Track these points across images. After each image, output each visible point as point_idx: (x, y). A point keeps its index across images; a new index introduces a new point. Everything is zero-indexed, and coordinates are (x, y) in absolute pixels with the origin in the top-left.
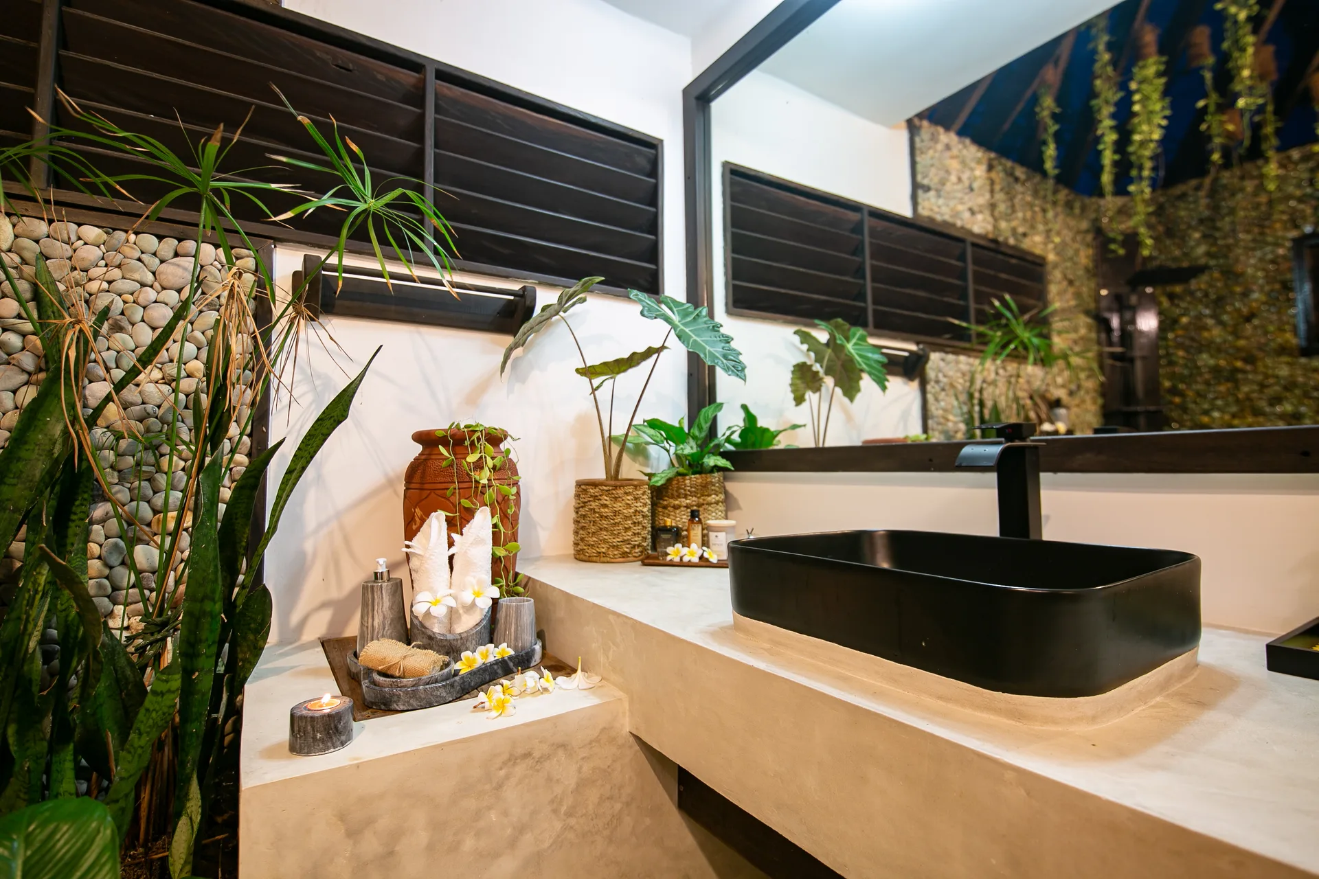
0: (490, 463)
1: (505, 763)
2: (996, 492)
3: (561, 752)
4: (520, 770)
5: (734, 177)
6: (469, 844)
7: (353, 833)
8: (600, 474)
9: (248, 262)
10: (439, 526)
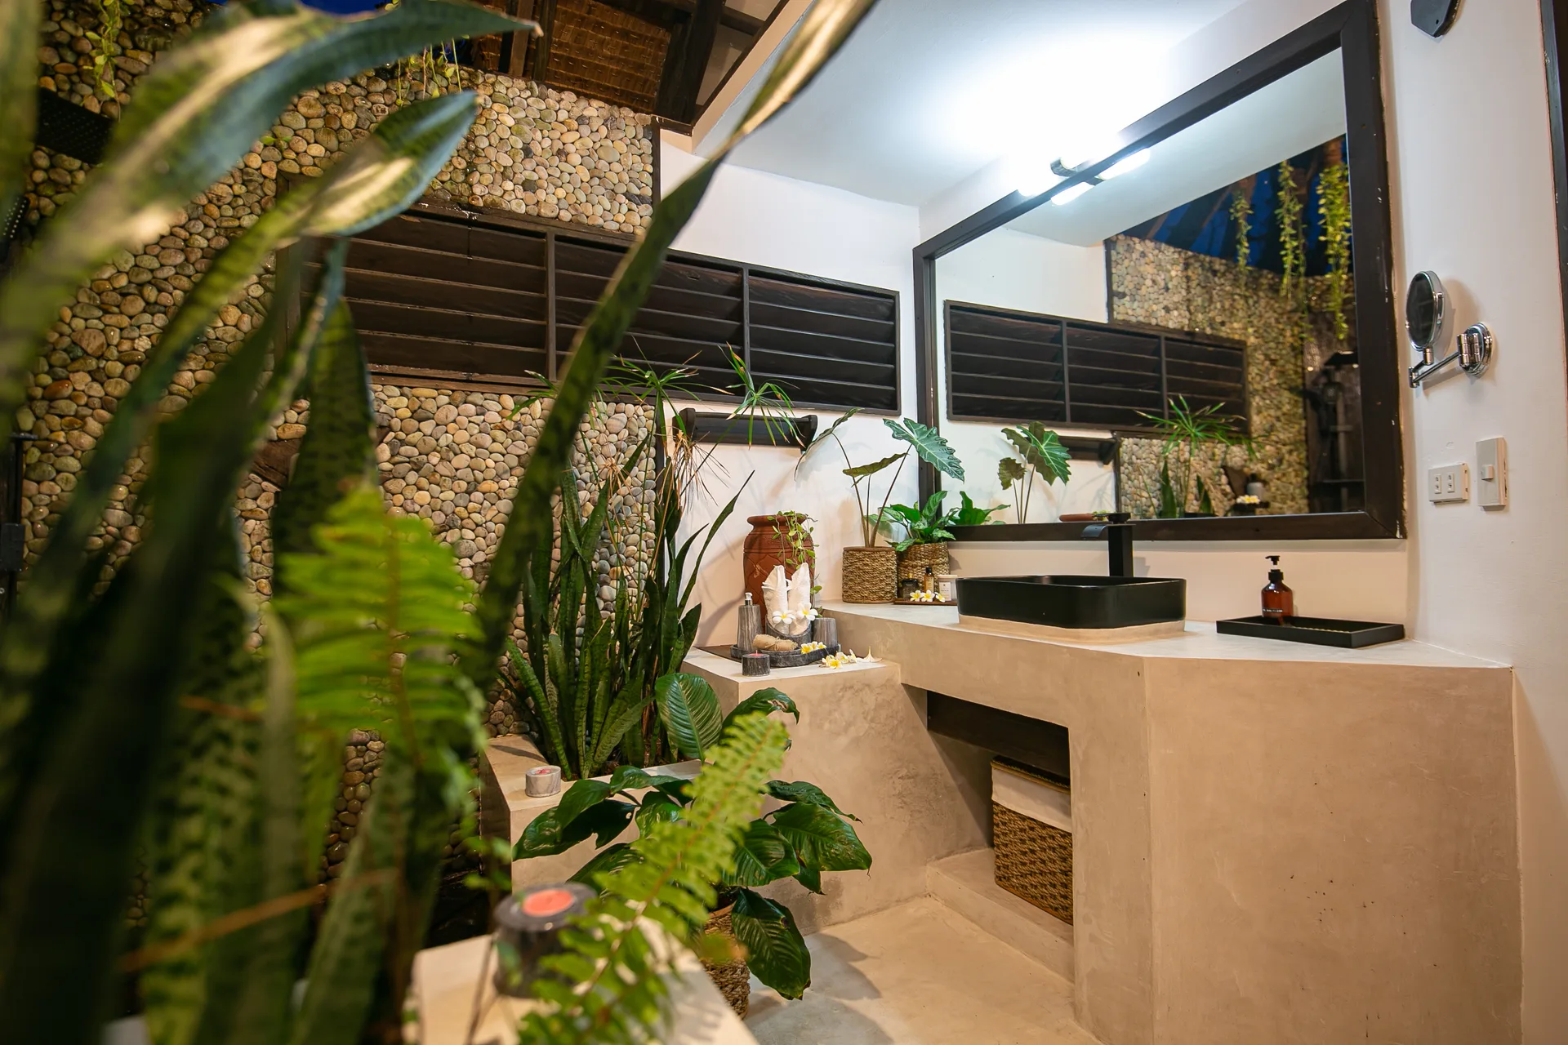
0: (801, 536)
2: (1107, 553)
3: (867, 688)
5: (953, 311)
9: (652, 414)
10: (780, 573)
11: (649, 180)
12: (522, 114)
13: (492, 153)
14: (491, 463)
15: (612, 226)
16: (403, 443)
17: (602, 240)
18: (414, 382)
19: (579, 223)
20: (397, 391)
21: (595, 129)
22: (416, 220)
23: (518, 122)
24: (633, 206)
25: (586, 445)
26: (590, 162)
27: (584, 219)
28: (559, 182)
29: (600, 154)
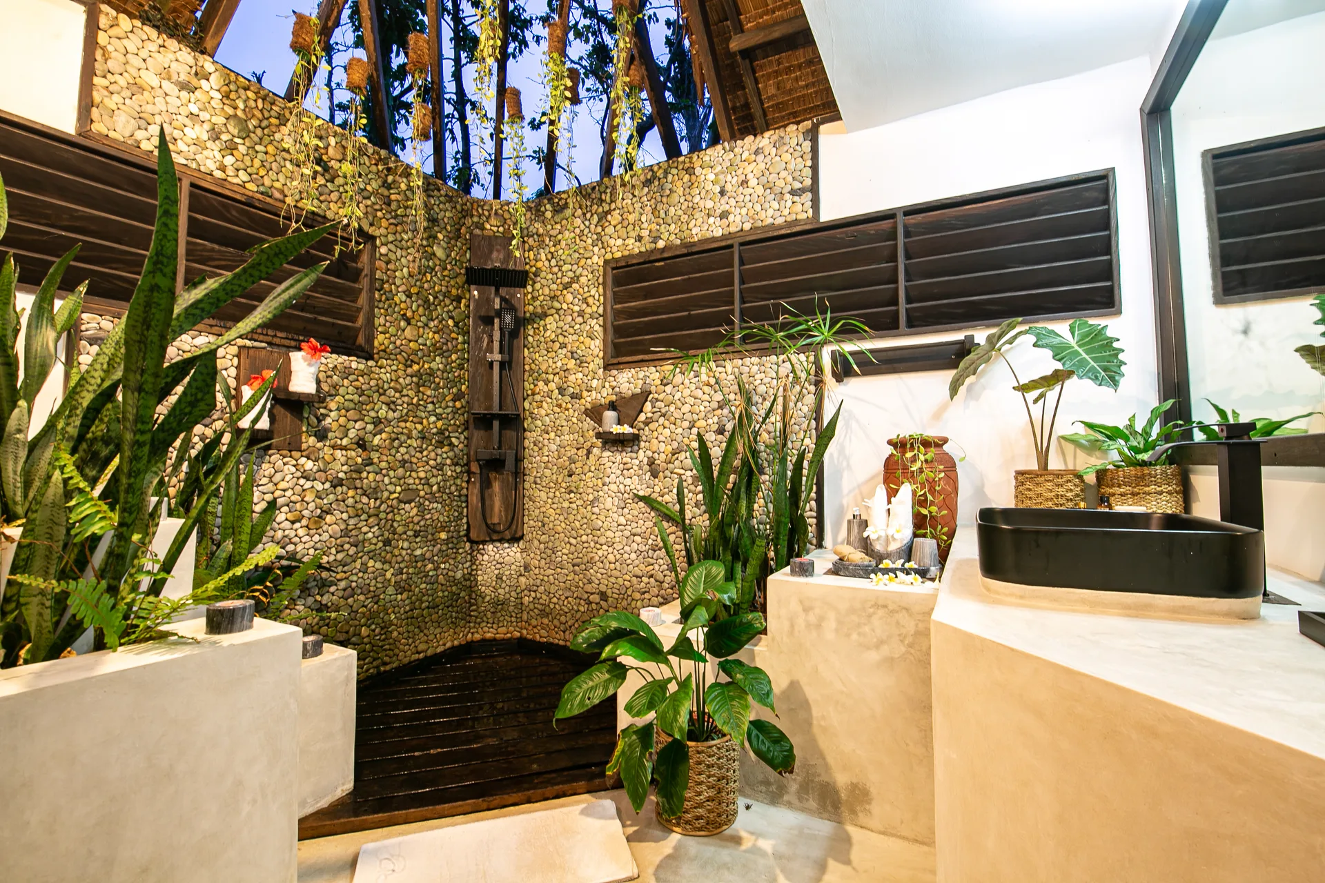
0: (922, 457)
1: (872, 606)
3: (904, 611)
4: (881, 612)
6: (854, 636)
7: (806, 610)
8: (1034, 466)
9: (812, 359)
10: (881, 492)
11: (808, 172)
12: (718, 168)
13: (701, 204)
14: (702, 408)
15: (780, 221)
16: (657, 400)
17: (771, 234)
18: (661, 363)
19: (756, 228)
20: (654, 369)
21: (767, 154)
22: (662, 263)
23: (716, 175)
24: (796, 198)
25: (762, 389)
26: (764, 180)
27: (759, 224)
28: (743, 204)
29: (771, 170)
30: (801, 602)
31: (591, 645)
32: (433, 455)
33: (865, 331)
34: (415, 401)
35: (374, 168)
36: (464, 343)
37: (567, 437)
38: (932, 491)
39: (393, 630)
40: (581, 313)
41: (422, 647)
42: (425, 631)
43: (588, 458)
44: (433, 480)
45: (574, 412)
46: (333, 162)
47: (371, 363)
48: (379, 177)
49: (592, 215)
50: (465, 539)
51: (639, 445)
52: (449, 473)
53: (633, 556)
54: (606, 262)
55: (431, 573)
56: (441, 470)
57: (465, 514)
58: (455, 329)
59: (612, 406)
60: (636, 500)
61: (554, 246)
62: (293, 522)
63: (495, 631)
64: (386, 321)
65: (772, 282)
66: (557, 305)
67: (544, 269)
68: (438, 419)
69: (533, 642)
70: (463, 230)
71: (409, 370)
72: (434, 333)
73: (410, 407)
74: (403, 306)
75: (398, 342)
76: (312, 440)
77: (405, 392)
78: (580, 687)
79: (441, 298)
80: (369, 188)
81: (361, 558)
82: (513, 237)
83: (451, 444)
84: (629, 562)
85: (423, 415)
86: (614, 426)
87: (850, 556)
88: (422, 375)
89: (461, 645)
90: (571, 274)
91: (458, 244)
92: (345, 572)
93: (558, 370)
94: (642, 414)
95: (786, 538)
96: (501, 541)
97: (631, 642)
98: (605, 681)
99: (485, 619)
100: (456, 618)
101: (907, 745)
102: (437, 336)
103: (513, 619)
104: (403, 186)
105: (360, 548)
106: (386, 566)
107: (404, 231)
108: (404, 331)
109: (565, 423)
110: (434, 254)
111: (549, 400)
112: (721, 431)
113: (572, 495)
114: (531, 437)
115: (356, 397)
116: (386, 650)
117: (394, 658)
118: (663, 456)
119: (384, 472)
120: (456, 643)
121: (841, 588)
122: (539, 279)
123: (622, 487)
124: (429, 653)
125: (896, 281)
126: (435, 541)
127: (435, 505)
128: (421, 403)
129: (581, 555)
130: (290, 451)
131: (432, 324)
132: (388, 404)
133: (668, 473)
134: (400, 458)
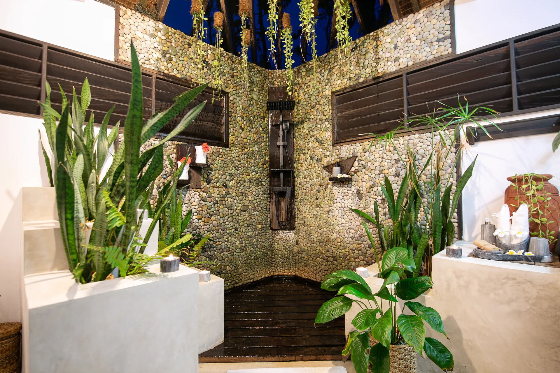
0: (534, 188)
1: (505, 278)
3: (529, 284)
4: (511, 282)
6: (492, 295)
7: (458, 277)
9: (453, 132)
10: (506, 209)
11: (448, 27)
12: (393, 35)
13: (383, 56)
14: (386, 163)
15: (431, 58)
16: (361, 160)
17: (425, 66)
18: (363, 141)
19: (416, 64)
20: (359, 144)
21: (422, 22)
22: (362, 90)
23: (392, 39)
24: (441, 44)
25: (421, 152)
26: (420, 36)
27: (418, 61)
28: (408, 52)
29: (424, 30)
30: (454, 272)
31: (331, 287)
32: (254, 189)
33: (494, 113)
34: (246, 165)
35: (226, 62)
36: (267, 138)
37: (315, 180)
38: (542, 208)
39: (240, 268)
40: (321, 120)
41: (252, 277)
42: (253, 269)
43: (325, 190)
44: (255, 201)
45: (318, 168)
46: (210, 61)
47: (227, 149)
48: (229, 65)
49: (325, 71)
50: (269, 228)
51: (351, 184)
52: (262, 198)
53: (350, 239)
54: (333, 93)
55: (255, 243)
56: (258, 196)
57: (269, 217)
58: (263, 132)
59: (338, 164)
60: (351, 211)
61: (307, 88)
62: (199, 220)
63: (283, 272)
64: (233, 130)
65: (426, 92)
66: (309, 117)
67: (302, 100)
68: (256, 173)
69: (301, 278)
70: (265, 86)
71: (243, 152)
72: (254, 134)
73: (244, 168)
74: (240, 123)
75: (239, 139)
76: (205, 184)
77: (242, 162)
78: (327, 308)
79: (256, 118)
80: (225, 71)
81: (226, 235)
82: (288, 86)
83: (262, 185)
84: (348, 242)
85: (250, 172)
86: (339, 175)
87: (486, 247)
88: (249, 153)
89: (268, 277)
90: (316, 101)
91: (263, 92)
92: (220, 242)
93: (310, 148)
94: (353, 168)
95: (440, 234)
96: (285, 229)
97: (354, 286)
98: (341, 306)
99: (279, 265)
100: (266, 264)
101: (531, 365)
102: (255, 135)
103: (292, 266)
104: (239, 69)
105: (225, 231)
106: (236, 240)
107: (240, 89)
108: (241, 134)
109: (314, 174)
110: (253, 98)
111: (306, 163)
112: (397, 175)
113: (318, 208)
114: (298, 180)
115: (222, 165)
116: (237, 277)
117: (241, 281)
118: (364, 189)
119: (234, 197)
120: (266, 276)
121: (482, 266)
122: (300, 105)
123: (343, 204)
124: (255, 279)
125: (510, 82)
126: (256, 229)
127: (256, 212)
128: (249, 166)
129: (323, 238)
130: (197, 189)
131: (253, 130)
132: (235, 167)
133: (368, 198)
134: (241, 192)
